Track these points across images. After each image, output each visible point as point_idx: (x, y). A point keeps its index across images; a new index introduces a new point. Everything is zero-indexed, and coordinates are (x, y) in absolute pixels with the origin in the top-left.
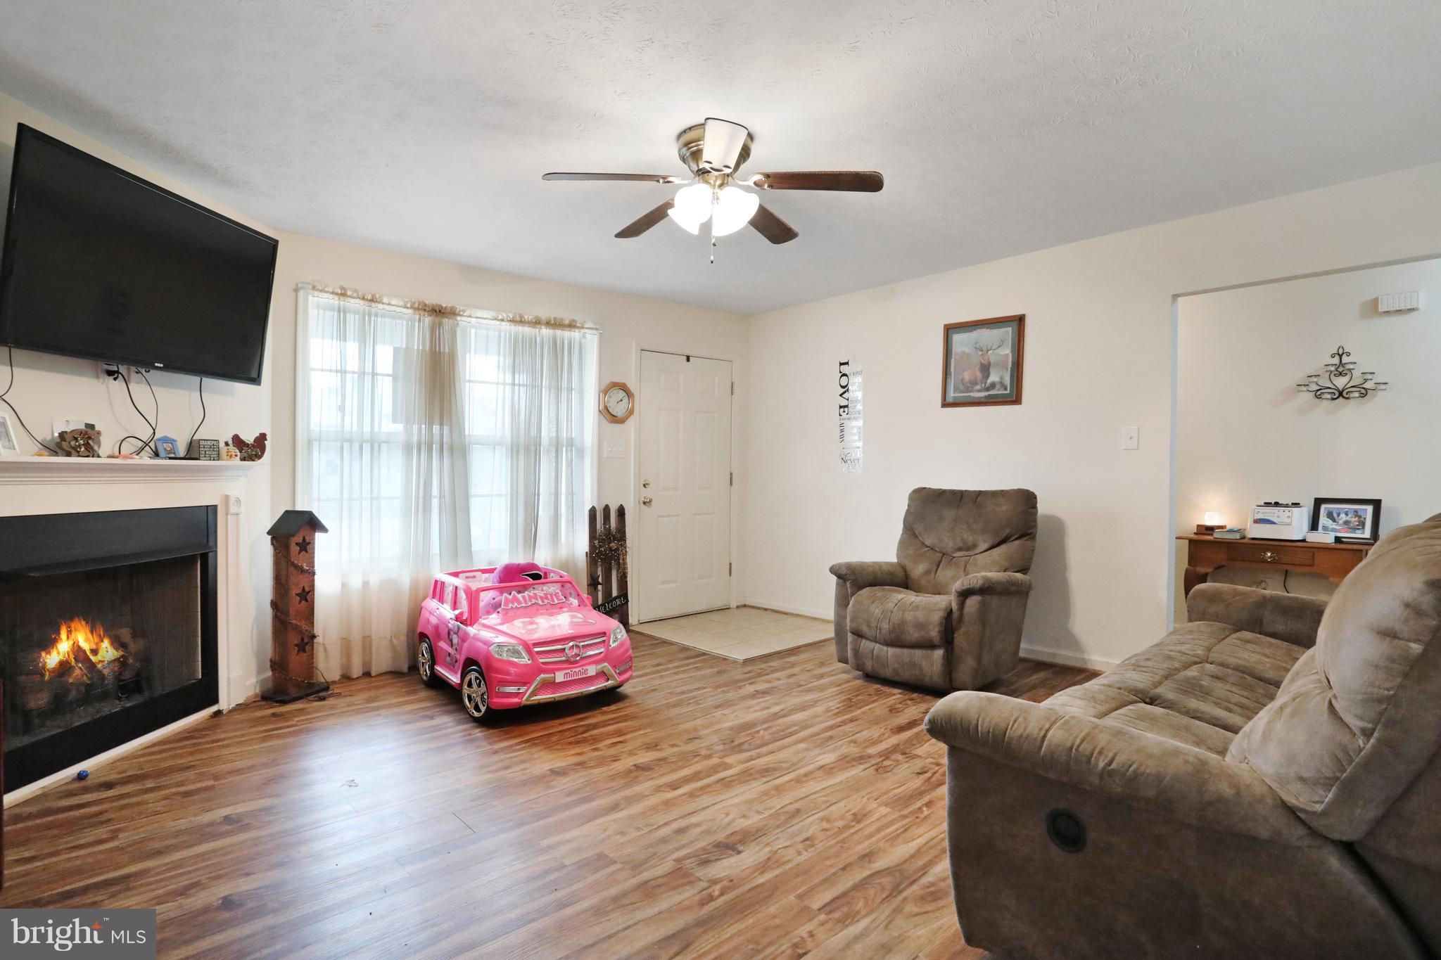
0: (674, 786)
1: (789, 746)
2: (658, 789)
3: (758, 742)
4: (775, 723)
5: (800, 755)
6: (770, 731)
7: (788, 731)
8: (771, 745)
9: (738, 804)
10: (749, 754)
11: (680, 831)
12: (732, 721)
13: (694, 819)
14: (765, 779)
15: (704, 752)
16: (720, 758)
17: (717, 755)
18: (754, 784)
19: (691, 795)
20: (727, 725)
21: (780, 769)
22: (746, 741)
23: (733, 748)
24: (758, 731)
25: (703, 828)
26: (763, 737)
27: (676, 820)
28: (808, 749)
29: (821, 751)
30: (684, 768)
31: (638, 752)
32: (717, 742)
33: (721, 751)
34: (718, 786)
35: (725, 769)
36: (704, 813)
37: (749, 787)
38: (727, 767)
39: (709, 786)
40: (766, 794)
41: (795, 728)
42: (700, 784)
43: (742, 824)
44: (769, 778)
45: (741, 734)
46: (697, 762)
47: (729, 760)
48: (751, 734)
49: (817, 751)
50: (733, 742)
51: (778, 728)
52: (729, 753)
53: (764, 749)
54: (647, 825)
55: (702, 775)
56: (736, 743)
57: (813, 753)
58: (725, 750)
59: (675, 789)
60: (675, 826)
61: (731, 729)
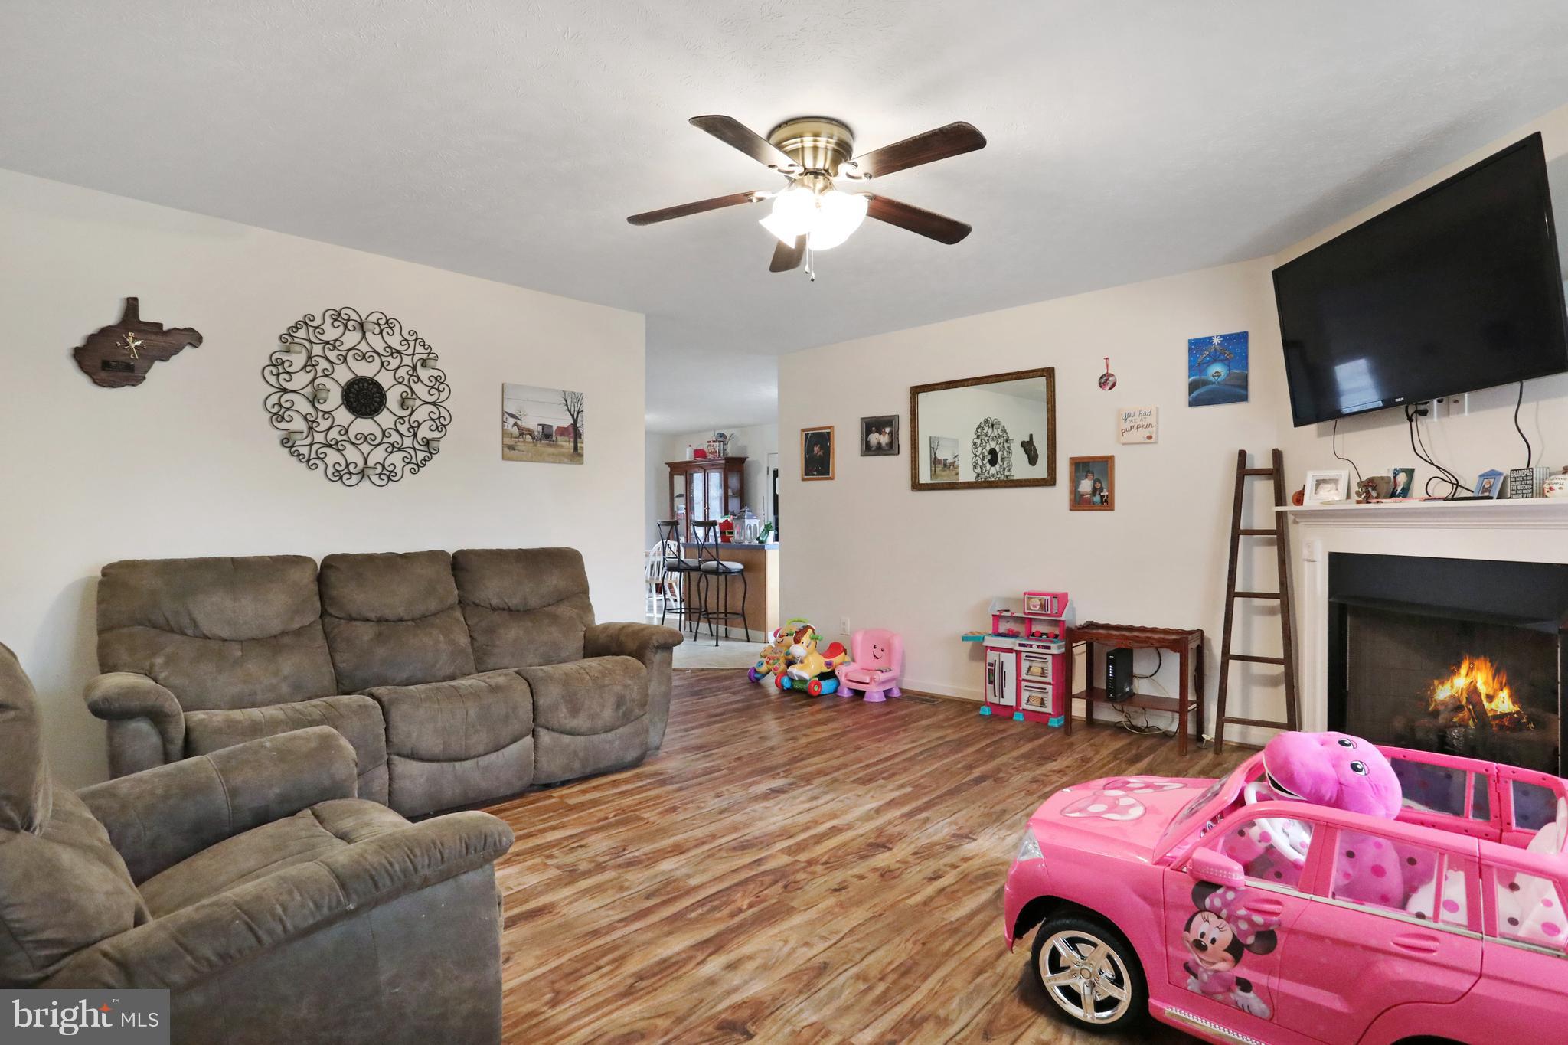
0: (835, 831)
1: (710, 881)
2: (849, 827)
3: (751, 886)
4: (721, 927)
5: (701, 868)
6: (732, 907)
7: (705, 909)
8: (736, 881)
9: (773, 816)
10: (763, 868)
11: (816, 798)
12: (791, 928)
13: (807, 806)
14: (747, 838)
15: (819, 868)
16: (797, 861)
17: (803, 865)
18: (757, 833)
19: (816, 823)
20: (797, 920)
21: (728, 850)
22: (767, 888)
23: (784, 876)
24: (750, 906)
25: (798, 800)
26: (743, 896)
27: (822, 805)
28: (689, 876)
29: (673, 874)
30: (834, 848)
31: (898, 866)
32: (807, 884)
33: (798, 871)
34: (793, 831)
35: (789, 847)
36: (801, 810)
37: (764, 830)
38: (788, 851)
39: (803, 831)
40: (746, 825)
41: (693, 915)
42: (812, 832)
43: (768, 804)
44: (742, 839)
45: (774, 901)
46: (822, 855)
47: (786, 859)
48: (761, 902)
49: (678, 874)
50: (785, 887)
51: (718, 915)
52: (787, 868)
53: (744, 875)
54: (842, 801)
55: (812, 841)
56: (781, 884)
57: (684, 871)
58: (794, 873)
59: (833, 827)
60: (821, 801)
61: (791, 911)
